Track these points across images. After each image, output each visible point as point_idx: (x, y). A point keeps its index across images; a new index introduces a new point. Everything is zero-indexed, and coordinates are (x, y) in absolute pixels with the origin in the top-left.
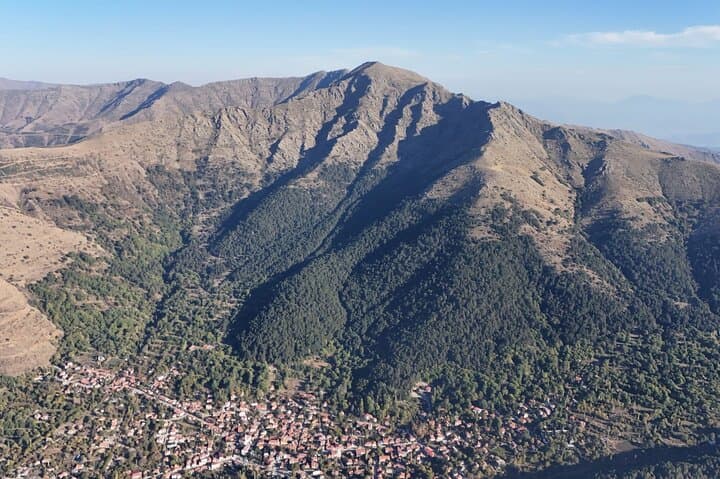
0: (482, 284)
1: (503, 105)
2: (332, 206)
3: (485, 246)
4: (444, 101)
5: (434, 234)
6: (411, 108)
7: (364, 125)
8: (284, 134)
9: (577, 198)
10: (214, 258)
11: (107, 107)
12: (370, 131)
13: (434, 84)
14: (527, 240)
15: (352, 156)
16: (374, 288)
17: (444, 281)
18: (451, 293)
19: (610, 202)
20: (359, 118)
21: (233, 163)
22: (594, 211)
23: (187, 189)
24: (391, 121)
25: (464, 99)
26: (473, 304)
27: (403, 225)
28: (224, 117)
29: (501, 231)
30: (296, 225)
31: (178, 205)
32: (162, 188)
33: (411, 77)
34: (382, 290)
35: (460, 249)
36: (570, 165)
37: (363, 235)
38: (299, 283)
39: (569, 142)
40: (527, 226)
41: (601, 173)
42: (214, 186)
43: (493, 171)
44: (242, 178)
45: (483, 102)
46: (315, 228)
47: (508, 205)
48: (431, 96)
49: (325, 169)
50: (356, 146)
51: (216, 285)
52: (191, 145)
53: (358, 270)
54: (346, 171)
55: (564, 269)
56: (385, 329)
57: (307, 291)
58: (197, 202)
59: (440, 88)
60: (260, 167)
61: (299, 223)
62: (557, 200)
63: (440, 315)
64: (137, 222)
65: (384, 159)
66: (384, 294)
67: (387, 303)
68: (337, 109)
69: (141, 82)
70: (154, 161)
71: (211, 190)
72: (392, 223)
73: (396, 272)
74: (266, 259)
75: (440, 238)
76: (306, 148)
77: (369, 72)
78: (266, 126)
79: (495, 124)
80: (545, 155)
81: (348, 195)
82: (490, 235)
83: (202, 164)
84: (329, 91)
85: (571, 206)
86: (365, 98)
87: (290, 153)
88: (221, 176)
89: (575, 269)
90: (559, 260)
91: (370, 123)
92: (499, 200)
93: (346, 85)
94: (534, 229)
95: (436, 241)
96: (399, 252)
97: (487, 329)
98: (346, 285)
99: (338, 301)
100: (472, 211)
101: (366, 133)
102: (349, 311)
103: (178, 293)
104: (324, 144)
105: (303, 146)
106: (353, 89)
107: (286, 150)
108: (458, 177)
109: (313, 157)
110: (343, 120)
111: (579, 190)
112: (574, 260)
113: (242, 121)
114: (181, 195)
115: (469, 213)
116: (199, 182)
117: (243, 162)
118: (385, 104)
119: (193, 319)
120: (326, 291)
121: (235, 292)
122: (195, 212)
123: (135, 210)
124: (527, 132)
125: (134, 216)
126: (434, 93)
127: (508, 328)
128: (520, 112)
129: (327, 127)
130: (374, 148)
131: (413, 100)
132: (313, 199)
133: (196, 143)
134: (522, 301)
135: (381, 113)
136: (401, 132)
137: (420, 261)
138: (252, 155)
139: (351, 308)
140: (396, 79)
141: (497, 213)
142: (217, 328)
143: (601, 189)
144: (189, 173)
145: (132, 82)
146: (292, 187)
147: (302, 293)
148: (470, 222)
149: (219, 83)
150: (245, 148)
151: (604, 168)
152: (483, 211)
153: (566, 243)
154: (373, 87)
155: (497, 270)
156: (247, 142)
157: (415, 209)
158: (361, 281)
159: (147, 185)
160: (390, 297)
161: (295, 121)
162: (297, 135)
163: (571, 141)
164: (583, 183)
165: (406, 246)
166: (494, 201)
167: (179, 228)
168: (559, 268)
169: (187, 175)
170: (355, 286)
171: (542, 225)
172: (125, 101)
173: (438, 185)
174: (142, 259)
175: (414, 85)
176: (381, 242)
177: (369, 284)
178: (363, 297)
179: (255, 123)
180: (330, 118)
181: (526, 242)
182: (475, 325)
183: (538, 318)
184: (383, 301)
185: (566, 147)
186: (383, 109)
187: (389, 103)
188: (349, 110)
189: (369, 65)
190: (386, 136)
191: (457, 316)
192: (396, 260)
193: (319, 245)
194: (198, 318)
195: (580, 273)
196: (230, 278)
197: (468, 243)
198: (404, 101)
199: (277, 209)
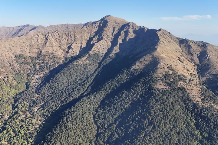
0: (165, 114)
1: (162, 30)
2: (92, 71)
3: (164, 93)
4: (137, 29)
5: (138, 86)
6: (124, 32)
7: (105, 38)
8: (74, 42)
9: (197, 68)
10: (38, 96)
11: (15, 34)
12: (108, 41)
13: (133, 23)
14: (182, 89)
15: (101, 51)
16: (110, 114)
17: (145, 111)
18: (150, 119)
19: (214, 71)
20: (103, 36)
21: (52, 53)
22: (207, 74)
23: (32, 64)
24: (117, 37)
25: (145, 28)
26: (162, 126)
27: (123, 81)
28: (50, 35)
29: (170, 85)
30: (76, 80)
31: (27, 71)
32: (21, 64)
33: (124, 21)
34: (115, 114)
35: (152, 94)
36: (192, 55)
37: (105, 86)
38: (74, 112)
39: (190, 45)
40: (181, 82)
41: (206, 58)
42: (43, 63)
43: (162, 57)
44: (55, 59)
45: (153, 29)
46: (84, 81)
47: (171, 72)
48: (132, 27)
49: (90, 56)
50: (102, 46)
51: (36, 110)
52: (36, 46)
53: (103, 104)
54: (98, 57)
55: (203, 104)
56: (117, 139)
57: (77, 116)
58: (35, 70)
59: (135, 24)
60: (63, 55)
61: (77, 79)
62: (190, 70)
63: (146, 132)
64: (6, 79)
65: (114, 52)
66: (115, 117)
67: (117, 122)
68: (95, 32)
69: (27, 25)
70: (19, 52)
71: (42, 64)
72: (118, 80)
73: (121, 105)
74: (61, 97)
75: (141, 88)
76: (82, 47)
77: (108, 19)
78: (67, 39)
79: (160, 37)
80: (181, 50)
81: (99, 67)
82: (165, 87)
83: (39, 54)
84: (92, 26)
85: (195, 72)
86: (106, 28)
87: (76, 49)
88: (47, 59)
89: (208, 104)
90: (200, 100)
91: (108, 38)
92: (167, 70)
93: (99, 24)
94: (184, 83)
95: (139, 90)
96: (122, 95)
97: (172, 142)
98: (97, 111)
99: (93, 121)
100: (155, 75)
101: (106, 41)
102: (98, 127)
103: (16, 115)
104: (89, 46)
105: (81, 47)
106: (101, 25)
107: (74, 48)
108: (146, 59)
109: (85, 51)
110: (97, 36)
111: (197, 65)
112: (207, 99)
113: (57, 37)
114: (29, 67)
115: (154, 76)
116: (37, 61)
117: (56, 53)
118: (114, 31)
119: (19, 132)
120: (87, 116)
121: (44, 115)
122: (34, 74)
123: (6, 73)
124: (172, 41)
125: (5, 76)
126: (133, 26)
127: (182, 141)
128: (169, 33)
129: (91, 39)
130: (109, 47)
131: (125, 29)
132: (84, 68)
133: (38, 45)
134: (186, 123)
135: (112, 34)
136: (120, 41)
137: (132, 99)
138: (60, 50)
139: (99, 125)
140: (118, 21)
141: (167, 76)
142: (30, 138)
143: (208, 65)
144: (33, 57)
145: (24, 26)
146: (75, 63)
147: (74, 118)
148: (155, 80)
149: (54, 26)
150: (58, 48)
151: (207, 56)
152: (160, 75)
153: (200, 90)
154: (109, 24)
155: (171, 106)
156: (59, 45)
157: (128, 74)
158: (105, 110)
159: (14, 63)
160: (119, 119)
161: (78, 37)
162: (79, 42)
163: (191, 44)
164: (199, 62)
165: (125, 92)
166: (165, 71)
167: (26, 81)
168: (201, 104)
169: (32, 59)
170: (101, 112)
171: (188, 82)
172: (21, 32)
173: (138, 63)
174: (4, 97)
175: (125, 23)
176: (113, 89)
177: (108, 111)
178: (105, 118)
179: (62, 37)
180: (92, 36)
181: (182, 90)
182: (165, 139)
183: (196, 133)
184: (115, 121)
185: (189, 47)
186: (113, 32)
187: (115, 30)
188: (100, 33)
189: (107, 16)
190: (114, 43)
191: (155, 134)
192: (121, 99)
193: (85, 90)
194: (22, 131)
195: (212, 107)
196: (43, 107)
197: (155, 91)
198: (121, 29)
199: (68, 72)
